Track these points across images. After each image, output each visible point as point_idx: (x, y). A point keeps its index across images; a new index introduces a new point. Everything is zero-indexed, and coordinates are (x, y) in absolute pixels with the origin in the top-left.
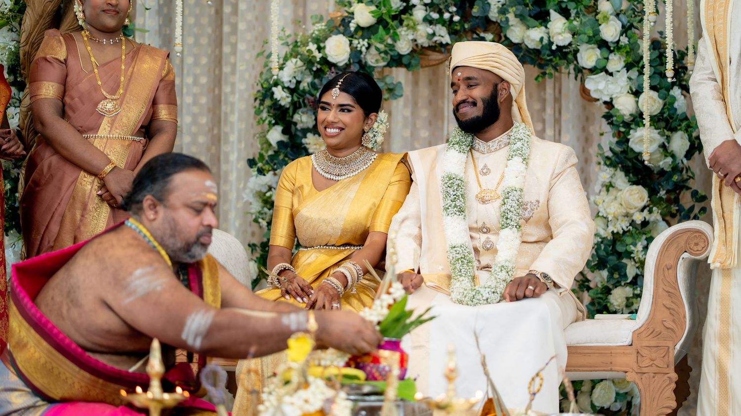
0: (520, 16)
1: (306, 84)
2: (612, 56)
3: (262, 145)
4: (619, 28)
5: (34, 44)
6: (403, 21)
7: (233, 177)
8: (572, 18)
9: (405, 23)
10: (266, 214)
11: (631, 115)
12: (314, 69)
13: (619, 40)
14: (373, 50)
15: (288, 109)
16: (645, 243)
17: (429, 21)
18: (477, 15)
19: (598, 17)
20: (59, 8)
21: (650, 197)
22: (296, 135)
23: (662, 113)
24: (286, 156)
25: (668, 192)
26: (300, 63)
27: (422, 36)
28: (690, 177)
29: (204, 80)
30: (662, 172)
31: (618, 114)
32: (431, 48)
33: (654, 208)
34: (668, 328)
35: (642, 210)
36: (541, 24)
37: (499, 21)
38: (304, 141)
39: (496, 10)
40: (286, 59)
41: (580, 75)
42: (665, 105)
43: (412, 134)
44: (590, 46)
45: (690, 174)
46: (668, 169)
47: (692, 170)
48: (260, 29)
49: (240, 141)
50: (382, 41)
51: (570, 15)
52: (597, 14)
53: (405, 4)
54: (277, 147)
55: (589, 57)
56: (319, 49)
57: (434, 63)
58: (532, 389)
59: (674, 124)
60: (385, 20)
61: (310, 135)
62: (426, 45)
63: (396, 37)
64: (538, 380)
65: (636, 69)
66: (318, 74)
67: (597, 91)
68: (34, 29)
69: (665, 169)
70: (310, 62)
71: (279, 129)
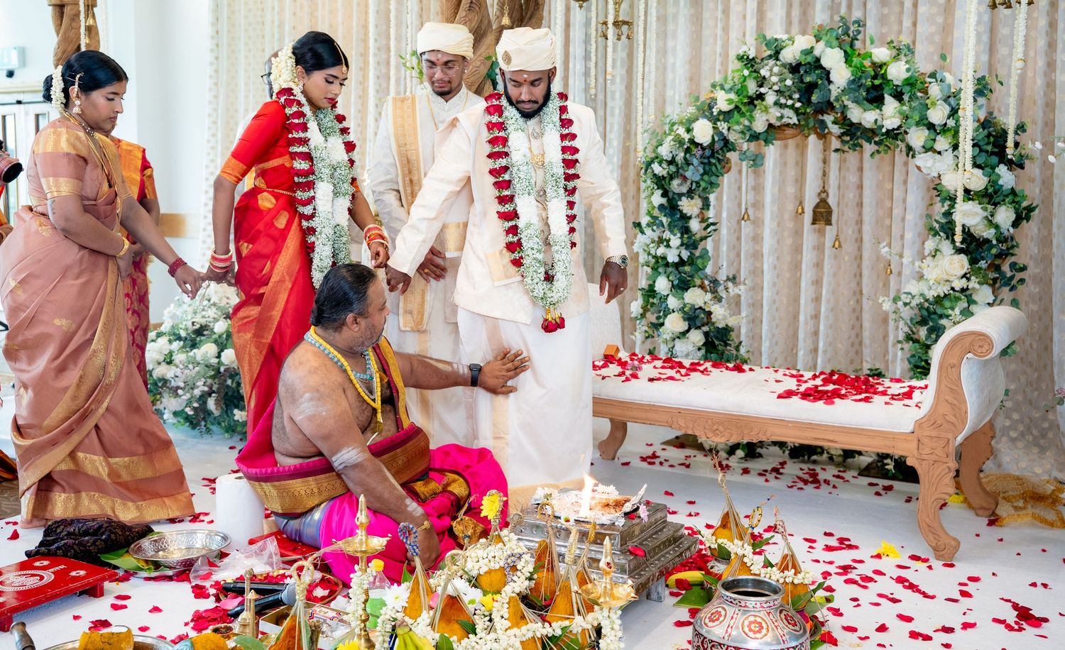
0: (856, 101)
1: (679, 158)
2: (939, 138)
4: (947, 112)
6: (756, 105)
8: (904, 102)
9: (758, 107)
11: (955, 190)
12: (685, 147)
13: (946, 123)
14: (731, 131)
15: (666, 178)
17: (778, 105)
18: (816, 102)
19: (927, 102)
21: (970, 265)
22: (673, 198)
23: (986, 189)
26: (673, 142)
27: (772, 117)
28: (1014, 246)
30: (986, 241)
31: (943, 189)
33: (973, 278)
35: (962, 278)
36: (877, 107)
38: (679, 203)
39: (836, 95)
41: (911, 153)
42: (989, 182)
43: (780, 190)
44: (919, 127)
45: (1014, 243)
46: (992, 238)
47: (1016, 240)
50: (738, 123)
51: (903, 99)
52: (927, 99)
53: (757, 93)
55: (917, 137)
56: (689, 131)
57: (789, 136)
59: (998, 199)
60: (740, 107)
61: (684, 198)
62: (778, 124)
63: (752, 119)
66: (688, 150)
67: (927, 167)
70: (680, 142)
71: (659, 193)
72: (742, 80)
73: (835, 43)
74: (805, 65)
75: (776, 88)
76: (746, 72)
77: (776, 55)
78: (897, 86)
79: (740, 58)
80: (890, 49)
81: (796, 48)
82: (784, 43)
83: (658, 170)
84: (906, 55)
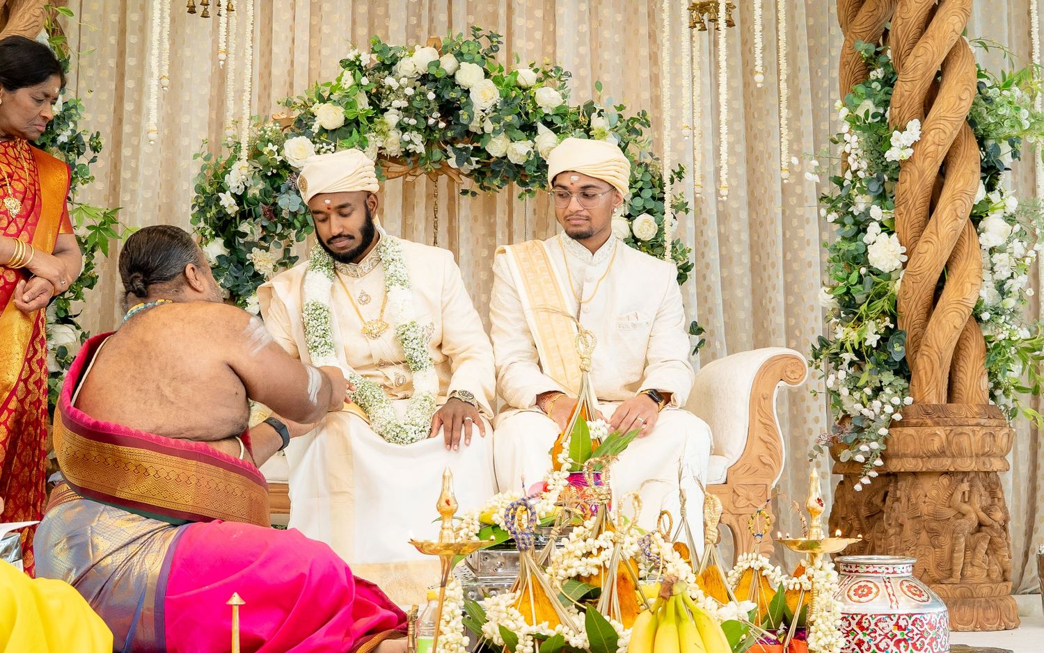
0: (508, 128)
1: (257, 192)
6: (375, 125)
9: (378, 127)
12: (269, 174)
15: (235, 218)
17: (403, 128)
18: (465, 123)
19: (592, 133)
22: (239, 249)
23: (654, 239)
26: (250, 167)
27: (392, 143)
32: (394, 159)
34: (765, 464)
36: (528, 139)
37: (480, 132)
38: (248, 256)
39: (479, 120)
42: (657, 231)
48: (166, 132)
51: (558, 128)
52: (589, 130)
53: (373, 108)
54: (215, 263)
56: (279, 152)
57: (393, 176)
60: (359, 123)
61: (255, 250)
63: (365, 143)
66: (273, 180)
70: (267, 165)
71: (220, 241)
72: (355, 91)
73: (478, 56)
74: (435, 80)
75: (404, 104)
76: (365, 81)
77: (388, 66)
78: (548, 115)
79: (349, 64)
80: (536, 71)
81: (420, 59)
82: (398, 55)
83: (227, 201)
84: (559, 79)
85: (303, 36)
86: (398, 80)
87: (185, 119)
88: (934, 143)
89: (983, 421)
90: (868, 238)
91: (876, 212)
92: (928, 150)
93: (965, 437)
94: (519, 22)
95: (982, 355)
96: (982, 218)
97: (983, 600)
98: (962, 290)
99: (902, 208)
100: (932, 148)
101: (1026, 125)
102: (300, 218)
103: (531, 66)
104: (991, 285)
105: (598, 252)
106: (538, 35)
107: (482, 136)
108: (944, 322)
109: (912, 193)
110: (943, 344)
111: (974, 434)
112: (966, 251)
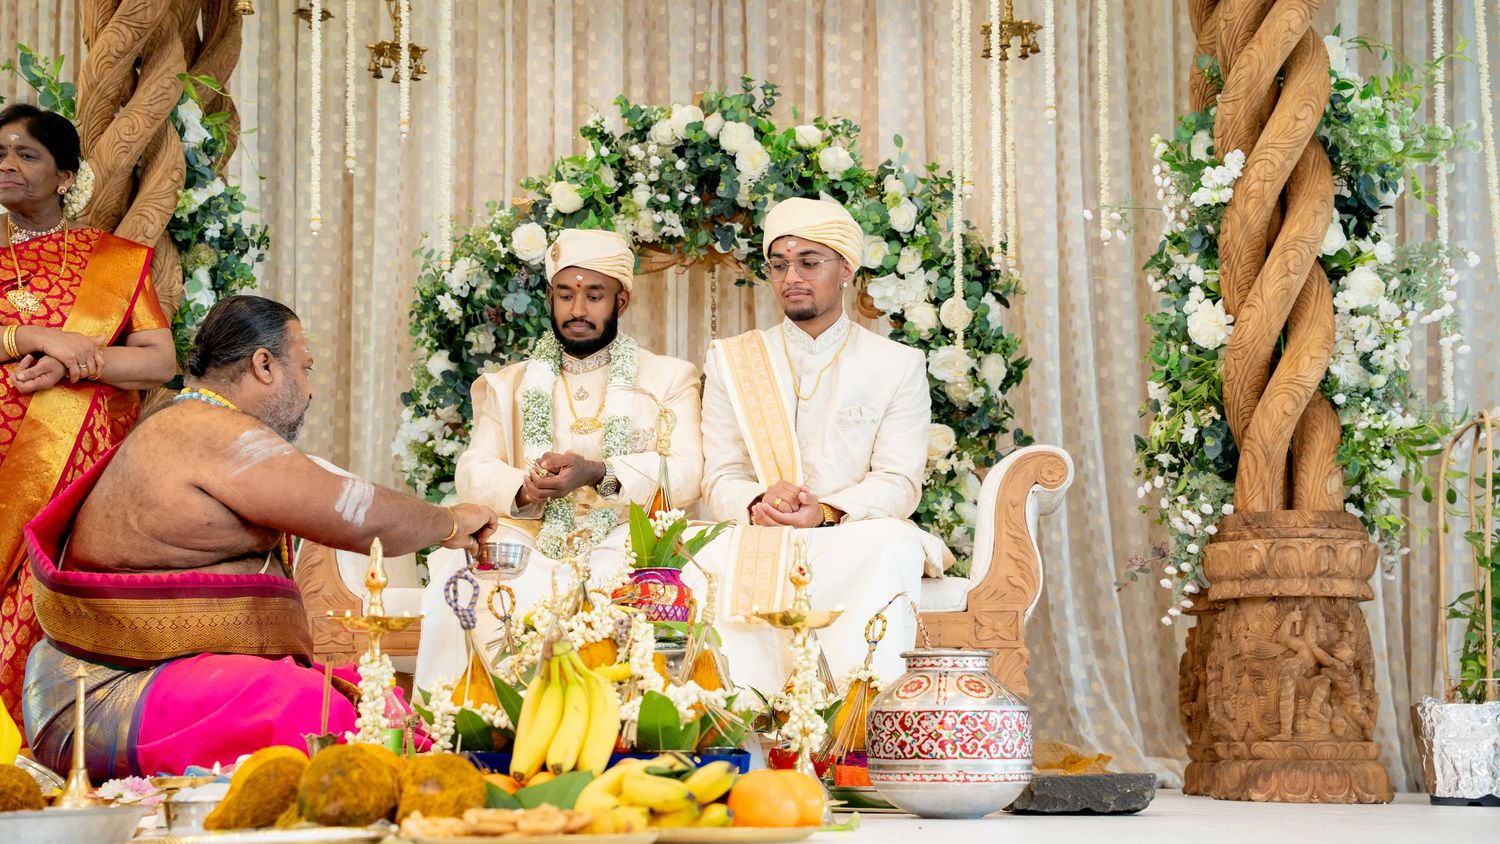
1: (484, 293)
2: (904, 252)
3: (419, 378)
4: (914, 215)
5: (100, 212)
6: (620, 205)
7: (368, 431)
8: (848, 203)
9: (623, 208)
10: (425, 471)
11: (930, 330)
12: (497, 270)
13: (914, 230)
15: (459, 326)
16: (951, 502)
17: (656, 207)
18: (722, 196)
19: (884, 200)
20: (136, 168)
21: (957, 440)
22: (468, 362)
23: (971, 326)
24: (454, 390)
25: (982, 433)
26: (475, 263)
27: (645, 226)
28: (1009, 415)
29: (326, 297)
30: (971, 409)
31: (911, 330)
32: (654, 246)
33: (965, 453)
34: (1015, 587)
35: (949, 456)
37: (751, 207)
39: (747, 191)
40: (454, 259)
42: (976, 314)
44: (875, 238)
45: (1007, 410)
46: (977, 402)
47: (1010, 405)
48: (406, 228)
49: (377, 381)
51: (846, 197)
52: (882, 197)
53: (620, 184)
54: (441, 380)
55: (872, 252)
56: (504, 242)
58: (871, 635)
59: (986, 343)
60: (598, 203)
61: (488, 363)
62: (650, 240)
64: (879, 624)
65: (937, 268)
66: (501, 277)
67: (884, 298)
68: (100, 192)
69: (975, 404)
70: (491, 259)
71: (445, 354)
72: (595, 165)
73: (743, 113)
74: (695, 146)
75: (654, 177)
76: (604, 151)
77: (641, 134)
78: (835, 181)
79: (590, 133)
80: (821, 127)
81: (676, 121)
82: (653, 117)
83: (449, 306)
84: (848, 135)
85: (564, 103)
86: (645, 150)
87: (425, 213)
88: (1259, 179)
89: (1319, 532)
90: (1188, 307)
91: (1197, 274)
92: (1250, 189)
93: (1292, 552)
94: (831, 67)
95: (1333, 449)
96: (1345, 274)
97: (1324, 762)
98: (1297, 365)
99: (1224, 266)
100: (1255, 186)
101: (1398, 145)
102: (534, 322)
103: (816, 120)
104: (1355, 359)
105: (821, 337)
106: (856, 83)
107: (755, 211)
108: (1270, 406)
109: (1234, 246)
110: (1269, 435)
111: (1304, 548)
112: (1310, 315)
